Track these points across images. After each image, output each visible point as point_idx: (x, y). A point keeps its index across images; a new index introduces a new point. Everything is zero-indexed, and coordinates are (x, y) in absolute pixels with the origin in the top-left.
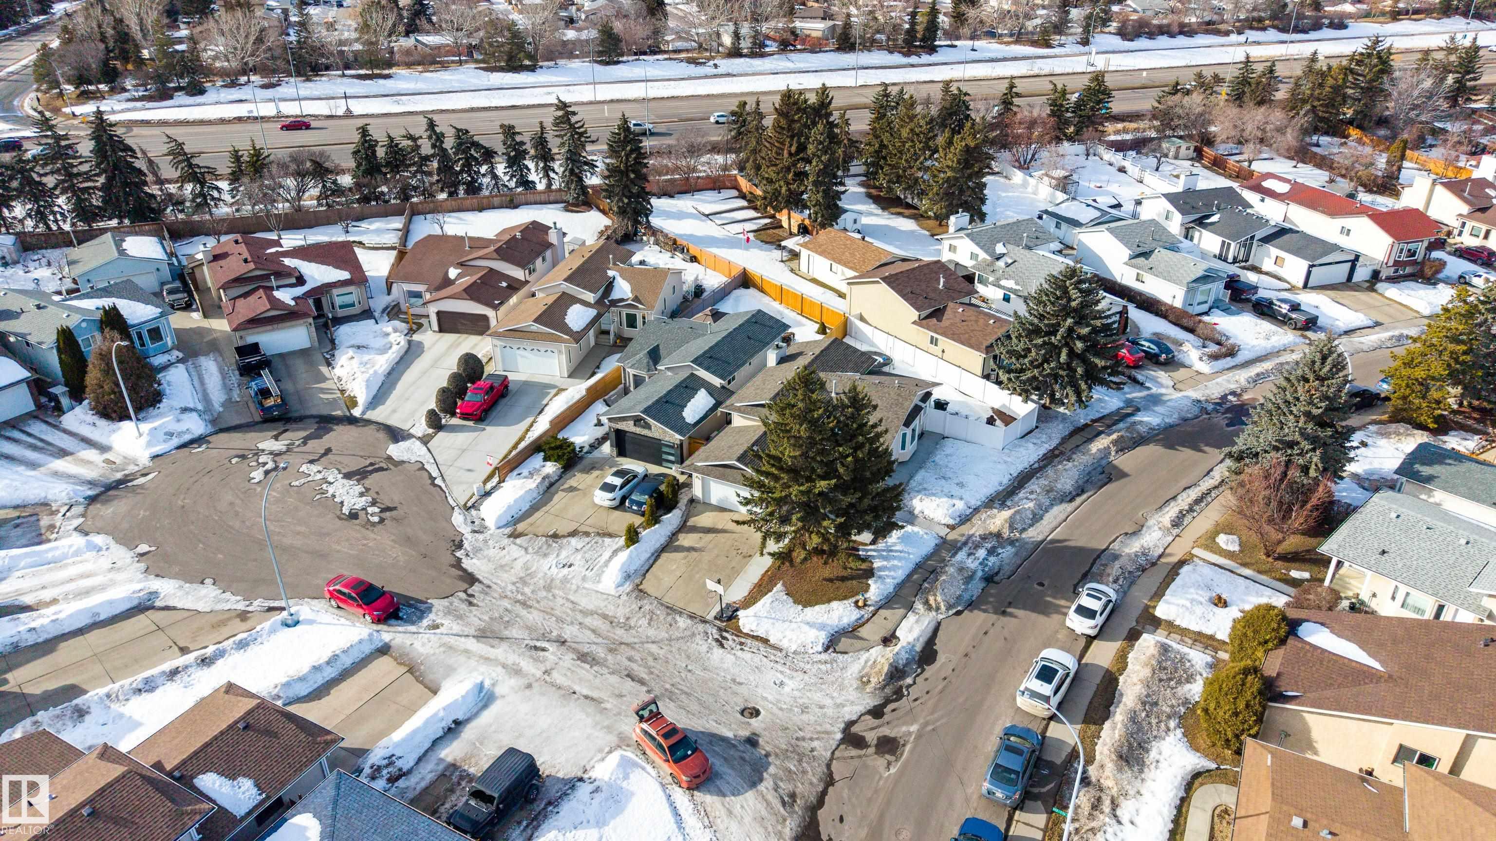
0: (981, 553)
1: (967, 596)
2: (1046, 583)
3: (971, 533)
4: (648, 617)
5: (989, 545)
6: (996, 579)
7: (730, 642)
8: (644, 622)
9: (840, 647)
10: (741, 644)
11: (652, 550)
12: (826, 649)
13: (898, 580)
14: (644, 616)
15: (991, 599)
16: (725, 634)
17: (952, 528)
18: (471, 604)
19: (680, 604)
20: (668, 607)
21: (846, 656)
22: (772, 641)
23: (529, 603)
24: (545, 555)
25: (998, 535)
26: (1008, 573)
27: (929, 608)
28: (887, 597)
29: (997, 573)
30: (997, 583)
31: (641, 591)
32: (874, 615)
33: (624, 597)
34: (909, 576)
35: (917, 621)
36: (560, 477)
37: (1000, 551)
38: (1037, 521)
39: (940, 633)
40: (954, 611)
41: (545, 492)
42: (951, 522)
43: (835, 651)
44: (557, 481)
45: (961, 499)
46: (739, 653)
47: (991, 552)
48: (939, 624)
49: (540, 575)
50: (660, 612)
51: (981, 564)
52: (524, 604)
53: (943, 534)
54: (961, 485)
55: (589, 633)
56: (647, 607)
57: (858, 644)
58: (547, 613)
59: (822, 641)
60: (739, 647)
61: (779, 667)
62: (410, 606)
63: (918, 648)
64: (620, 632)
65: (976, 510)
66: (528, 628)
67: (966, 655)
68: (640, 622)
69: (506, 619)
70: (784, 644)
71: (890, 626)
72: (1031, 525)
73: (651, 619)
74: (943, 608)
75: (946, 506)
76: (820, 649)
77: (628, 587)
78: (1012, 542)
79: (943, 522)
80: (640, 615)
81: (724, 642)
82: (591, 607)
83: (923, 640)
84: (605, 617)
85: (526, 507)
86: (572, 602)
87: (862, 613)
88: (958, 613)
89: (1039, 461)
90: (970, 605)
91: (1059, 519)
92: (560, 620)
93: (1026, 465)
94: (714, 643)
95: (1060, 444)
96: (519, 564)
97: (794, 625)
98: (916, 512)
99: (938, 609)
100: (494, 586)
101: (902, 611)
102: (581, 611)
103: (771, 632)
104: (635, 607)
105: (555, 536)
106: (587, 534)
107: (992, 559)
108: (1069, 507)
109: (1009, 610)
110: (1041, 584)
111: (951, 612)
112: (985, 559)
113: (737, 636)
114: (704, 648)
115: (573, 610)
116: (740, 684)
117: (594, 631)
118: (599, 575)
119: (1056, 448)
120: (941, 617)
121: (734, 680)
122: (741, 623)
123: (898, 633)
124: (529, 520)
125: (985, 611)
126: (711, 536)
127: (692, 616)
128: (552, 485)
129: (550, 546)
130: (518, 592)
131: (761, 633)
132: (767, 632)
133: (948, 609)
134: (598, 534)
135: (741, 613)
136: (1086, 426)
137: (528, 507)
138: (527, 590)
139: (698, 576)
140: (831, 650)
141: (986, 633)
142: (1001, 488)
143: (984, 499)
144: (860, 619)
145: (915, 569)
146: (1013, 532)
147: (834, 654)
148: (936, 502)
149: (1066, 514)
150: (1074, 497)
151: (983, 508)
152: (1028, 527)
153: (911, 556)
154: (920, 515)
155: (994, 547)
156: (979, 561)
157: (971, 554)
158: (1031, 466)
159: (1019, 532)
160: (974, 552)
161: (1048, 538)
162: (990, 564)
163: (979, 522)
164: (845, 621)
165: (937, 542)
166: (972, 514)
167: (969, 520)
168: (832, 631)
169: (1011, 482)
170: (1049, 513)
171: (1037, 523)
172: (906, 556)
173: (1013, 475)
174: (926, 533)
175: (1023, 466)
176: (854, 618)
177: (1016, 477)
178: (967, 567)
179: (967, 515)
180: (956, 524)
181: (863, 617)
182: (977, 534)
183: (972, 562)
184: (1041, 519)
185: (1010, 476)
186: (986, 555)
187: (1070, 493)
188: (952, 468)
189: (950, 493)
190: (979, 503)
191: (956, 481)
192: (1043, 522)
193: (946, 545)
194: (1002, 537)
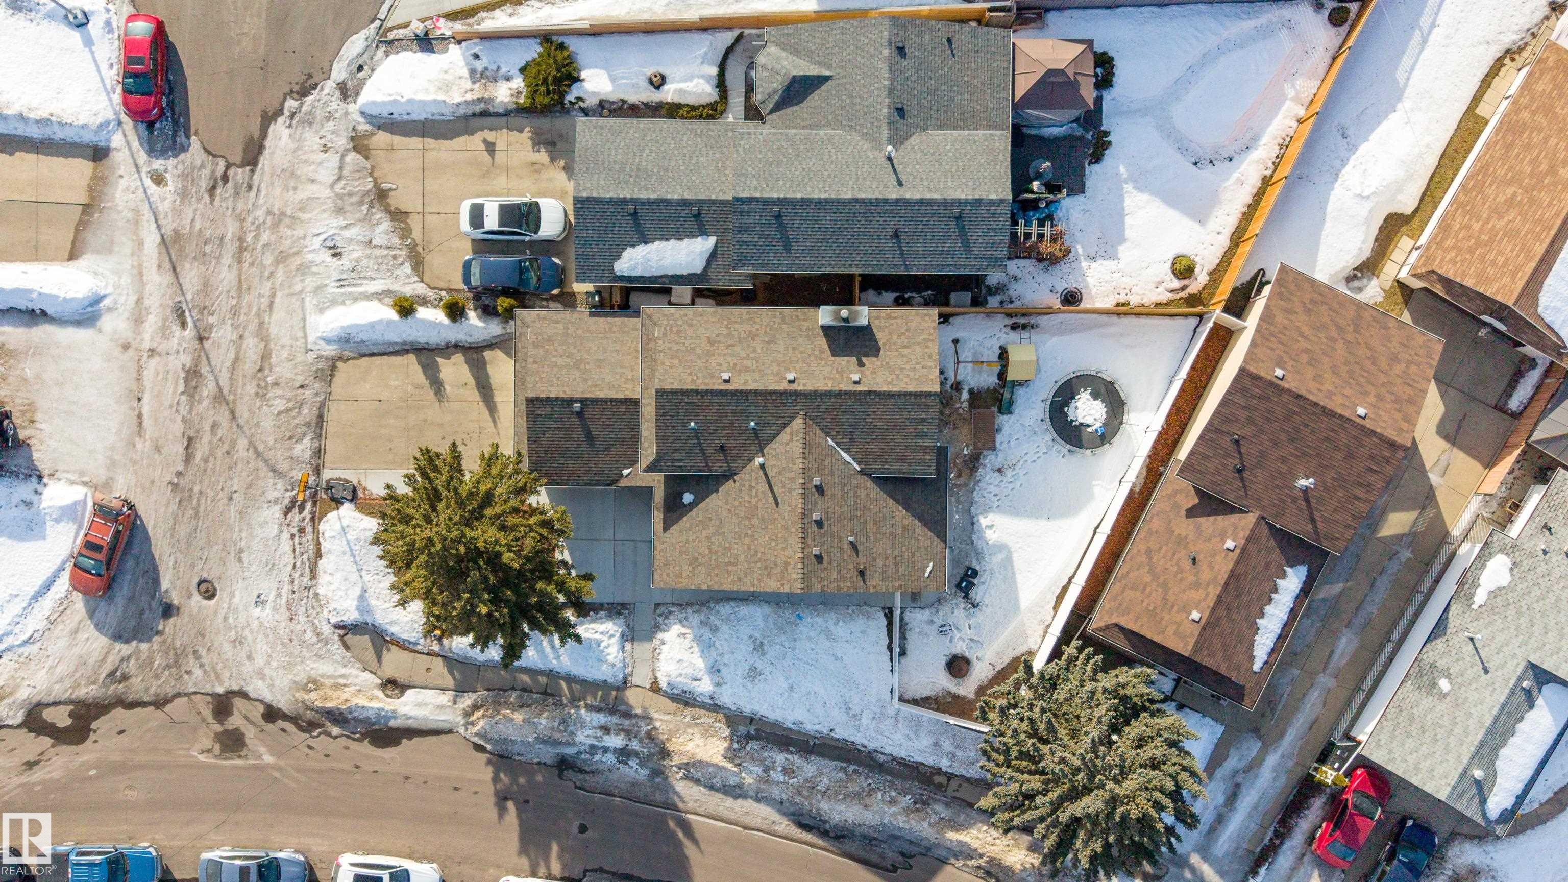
0: (616, 741)
1: (516, 748)
2: (589, 833)
3: (656, 716)
4: (290, 405)
5: (635, 745)
6: (569, 774)
7: (297, 518)
8: (280, 405)
9: (351, 639)
10: (302, 531)
11: (410, 339)
12: (338, 626)
14: (289, 400)
15: (522, 780)
16: (309, 506)
17: (655, 688)
18: (212, 190)
19: (331, 427)
20: (320, 417)
21: (342, 650)
22: (322, 563)
23: (247, 255)
24: (339, 211)
25: (665, 753)
26: (586, 784)
27: (467, 714)
28: (463, 659)
29: (581, 771)
30: (560, 776)
31: (333, 368)
32: (428, 654)
33: (311, 357)
35: (441, 707)
36: (507, 114)
37: (633, 763)
38: (725, 794)
39: (434, 739)
40: (481, 742)
41: (466, 117)
42: (663, 685)
43: (342, 637)
44: (497, 115)
45: (718, 685)
46: (286, 536)
47: (624, 754)
48: (450, 732)
49: (299, 232)
50: (308, 413)
51: (592, 747)
52: (241, 249)
53: (635, 680)
54: (753, 674)
55: (232, 355)
56: (308, 393)
57: (370, 655)
58: (239, 288)
59: (345, 618)
60: (294, 531)
61: (286, 588)
62: (176, 123)
63: (392, 723)
64: (251, 389)
65: (715, 707)
66: (206, 284)
67: (407, 778)
68: (278, 401)
69: (208, 249)
70: (323, 579)
71: (416, 680)
72: (712, 788)
73: (288, 411)
74: (476, 729)
75: (690, 671)
76: (333, 621)
77: (330, 350)
78: (657, 772)
79: (659, 675)
80: (289, 394)
81: (296, 510)
82: (274, 331)
83: (411, 723)
84: (265, 356)
85: (419, 115)
86: (271, 304)
87: (422, 641)
88: (479, 748)
89: (902, 762)
90: (501, 756)
91: (747, 820)
92: (235, 312)
93: (872, 746)
94: (287, 501)
95: (969, 780)
96: (307, 191)
97: (354, 577)
98: (660, 635)
99: (472, 724)
100: (253, 194)
101: (450, 682)
102: (261, 324)
103: (332, 558)
104: (300, 380)
105: (382, 195)
106: (405, 233)
107: (610, 758)
108: (784, 825)
109: (510, 805)
110: (583, 829)
111: (476, 740)
112: (606, 750)
113: (313, 520)
114: (272, 495)
115: (258, 315)
116: (240, 560)
117: (237, 359)
118: (334, 302)
119: (951, 776)
120: (462, 730)
121: (241, 551)
122: (332, 516)
123: (410, 693)
124: (397, 139)
125: (496, 780)
126: (475, 396)
127: (319, 453)
128: (484, 114)
129: (361, 203)
130: (258, 227)
131: (325, 546)
132: (329, 551)
133: (476, 734)
134: (413, 248)
135: (347, 509)
137: (422, 117)
138: (265, 237)
139: (392, 421)
140: (342, 632)
141: (456, 789)
142: (791, 726)
143: (747, 709)
144: (410, 642)
145: (541, 672)
146: (680, 769)
147: (336, 637)
148: (686, 656)
149: (764, 827)
150: (818, 829)
151: (725, 715)
152: (705, 786)
153: (554, 662)
154: (656, 642)
155: (636, 754)
156: (597, 743)
157: (606, 729)
158: (876, 751)
159: (686, 778)
160: (612, 732)
161: (688, 816)
162: (597, 758)
163: (688, 719)
164: (394, 629)
165: (610, 681)
166: (703, 706)
167: (687, 704)
168: (369, 621)
169: (817, 735)
170: (755, 805)
171: (721, 796)
172: (551, 656)
173: (832, 734)
174: (613, 665)
175: (866, 742)
176: (405, 636)
177: (832, 738)
178: (572, 733)
179: (695, 700)
180: (666, 692)
181: (416, 644)
182: (658, 724)
183: (588, 736)
184: (736, 797)
185: (825, 731)
186: (615, 749)
187: (825, 822)
188: (794, 649)
189: (721, 667)
190: (733, 708)
191: (759, 665)
192: (729, 802)
193: (614, 693)
194: (663, 758)
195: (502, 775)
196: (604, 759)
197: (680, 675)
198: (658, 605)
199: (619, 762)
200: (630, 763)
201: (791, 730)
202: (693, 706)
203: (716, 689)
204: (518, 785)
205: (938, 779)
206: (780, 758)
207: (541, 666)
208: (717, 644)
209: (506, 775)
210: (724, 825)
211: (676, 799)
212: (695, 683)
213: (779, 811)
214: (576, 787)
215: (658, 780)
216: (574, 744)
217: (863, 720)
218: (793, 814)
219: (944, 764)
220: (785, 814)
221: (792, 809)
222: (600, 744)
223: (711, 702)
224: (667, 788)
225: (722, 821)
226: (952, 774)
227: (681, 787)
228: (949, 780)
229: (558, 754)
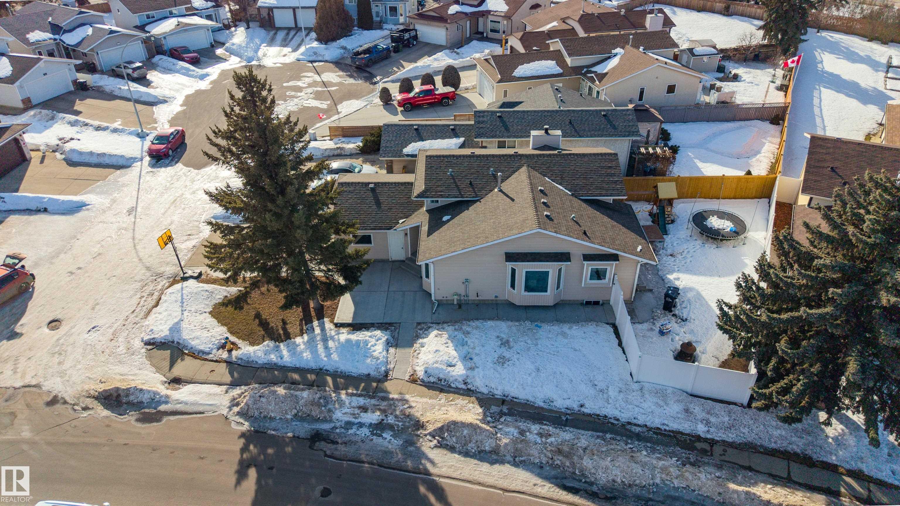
0: (372, 417)
1: (273, 424)
2: (331, 498)
3: (411, 399)
5: (390, 420)
6: (322, 445)
7: (151, 288)
9: (155, 352)
10: (150, 294)
12: (148, 343)
13: (280, 362)
16: (163, 283)
17: (413, 379)
20: (195, 247)
21: (144, 360)
22: (156, 309)
25: (418, 425)
26: (337, 453)
28: (248, 362)
30: (311, 447)
32: (216, 361)
34: (296, 370)
35: (212, 396)
36: (352, 154)
37: (387, 435)
38: (482, 460)
40: (240, 421)
41: (329, 157)
42: (421, 374)
43: (148, 351)
45: (471, 369)
46: (137, 297)
47: (379, 427)
51: (348, 423)
53: (395, 374)
56: (192, 237)
57: (166, 363)
59: (156, 336)
60: (145, 294)
61: (120, 323)
62: (173, 159)
65: (469, 391)
70: (152, 317)
72: (467, 454)
75: (446, 358)
76: (146, 338)
78: (409, 442)
79: (417, 368)
81: (152, 285)
83: (178, 407)
87: (214, 351)
89: (657, 431)
90: (256, 432)
91: (505, 484)
94: (148, 281)
95: (732, 445)
97: (177, 314)
98: (421, 341)
101: (228, 379)
103: (166, 305)
104: (190, 232)
107: (365, 432)
109: (252, 473)
110: (326, 493)
112: (361, 425)
113: (162, 289)
114: (139, 278)
119: (712, 442)
120: (225, 412)
122: (177, 286)
123: (189, 386)
125: (244, 450)
128: (339, 155)
131: (164, 300)
136: (833, 468)
140: (149, 347)
141: (201, 458)
142: (542, 404)
143: (498, 393)
144: (204, 353)
145: (311, 371)
146: (434, 437)
147: (144, 350)
148: (442, 348)
149: (525, 489)
150: (586, 491)
151: (477, 399)
152: (460, 453)
153: (325, 359)
154: (417, 346)
155: (391, 427)
156: (353, 420)
157: (364, 409)
158: (629, 423)
159: (440, 446)
160: (369, 411)
161: (442, 480)
162: (351, 432)
163: (443, 401)
164: (193, 343)
165: (373, 373)
166: (457, 391)
167: (442, 391)
168: (176, 340)
169: (569, 412)
170: (513, 469)
171: (476, 461)
172: (323, 355)
173: (583, 409)
174: (378, 359)
175: (617, 413)
176: (202, 347)
177: (584, 414)
178: (330, 411)
179: (450, 386)
180: (422, 381)
181: (209, 353)
182: (413, 404)
183: (345, 413)
184: (492, 463)
185: (576, 407)
186: (371, 425)
187: (592, 484)
188: (537, 345)
189: (473, 356)
190: (485, 390)
191: (507, 354)
192: (485, 467)
193: (374, 384)
194: (418, 429)
195: (252, 447)
196: (358, 432)
197: (437, 362)
198: (419, 324)
199: (373, 434)
200: (384, 435)
201: (542, 408)
202: (448, 392)
203: (469, 373)
204: (265, 454)
205: (699, 445)
206: (535, 428)
207: (313, 365)
208: (469, 342)
209: (255, 446)
210: (481, 488)
211: (429, 466)
212: (450, 369)
213: (540, 476)
214: (326, 455)
215: (411, 449)
216: (331, 421)
217: (611, 393)
218: (556, 478)
219: (701, 429)
220: (547, 478)
221: (553, 473)
222: (357, 421)
223: (464, 387)
224: (420, 455)
225: (479, 484)
226: (713, 440)
227: (436, 455)
228: (712, 446)
229: (313, 430)
